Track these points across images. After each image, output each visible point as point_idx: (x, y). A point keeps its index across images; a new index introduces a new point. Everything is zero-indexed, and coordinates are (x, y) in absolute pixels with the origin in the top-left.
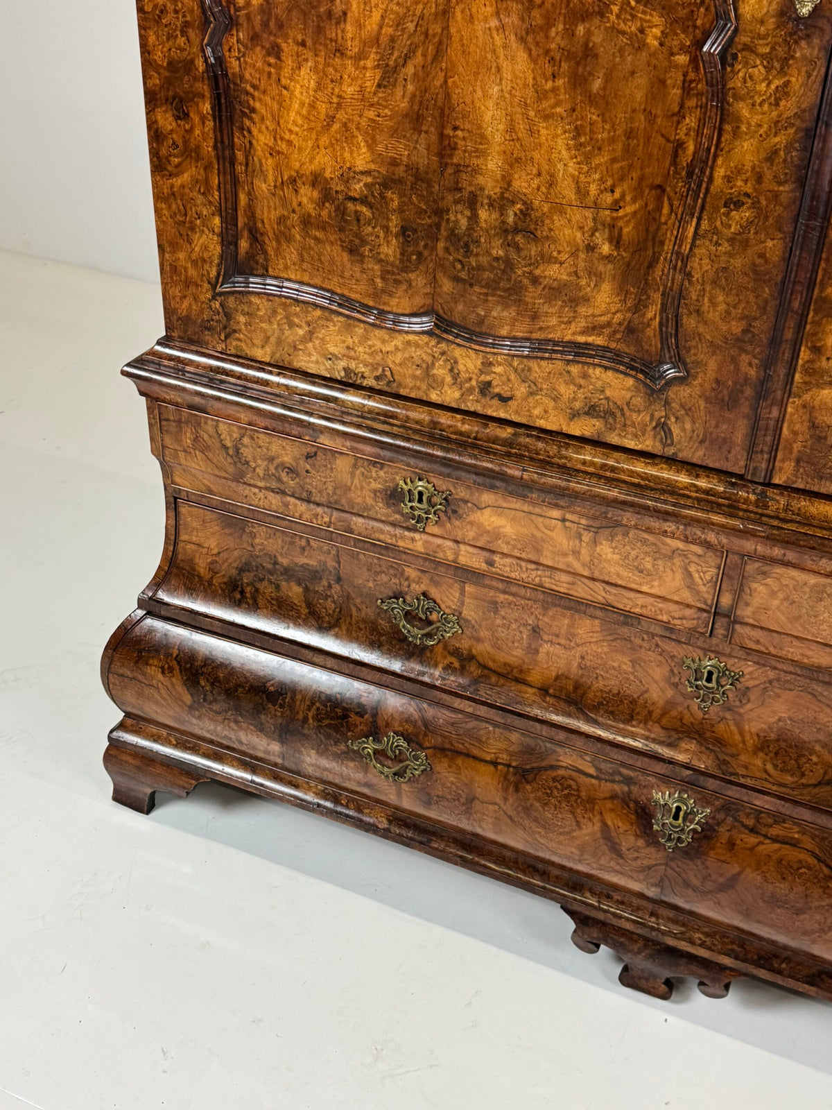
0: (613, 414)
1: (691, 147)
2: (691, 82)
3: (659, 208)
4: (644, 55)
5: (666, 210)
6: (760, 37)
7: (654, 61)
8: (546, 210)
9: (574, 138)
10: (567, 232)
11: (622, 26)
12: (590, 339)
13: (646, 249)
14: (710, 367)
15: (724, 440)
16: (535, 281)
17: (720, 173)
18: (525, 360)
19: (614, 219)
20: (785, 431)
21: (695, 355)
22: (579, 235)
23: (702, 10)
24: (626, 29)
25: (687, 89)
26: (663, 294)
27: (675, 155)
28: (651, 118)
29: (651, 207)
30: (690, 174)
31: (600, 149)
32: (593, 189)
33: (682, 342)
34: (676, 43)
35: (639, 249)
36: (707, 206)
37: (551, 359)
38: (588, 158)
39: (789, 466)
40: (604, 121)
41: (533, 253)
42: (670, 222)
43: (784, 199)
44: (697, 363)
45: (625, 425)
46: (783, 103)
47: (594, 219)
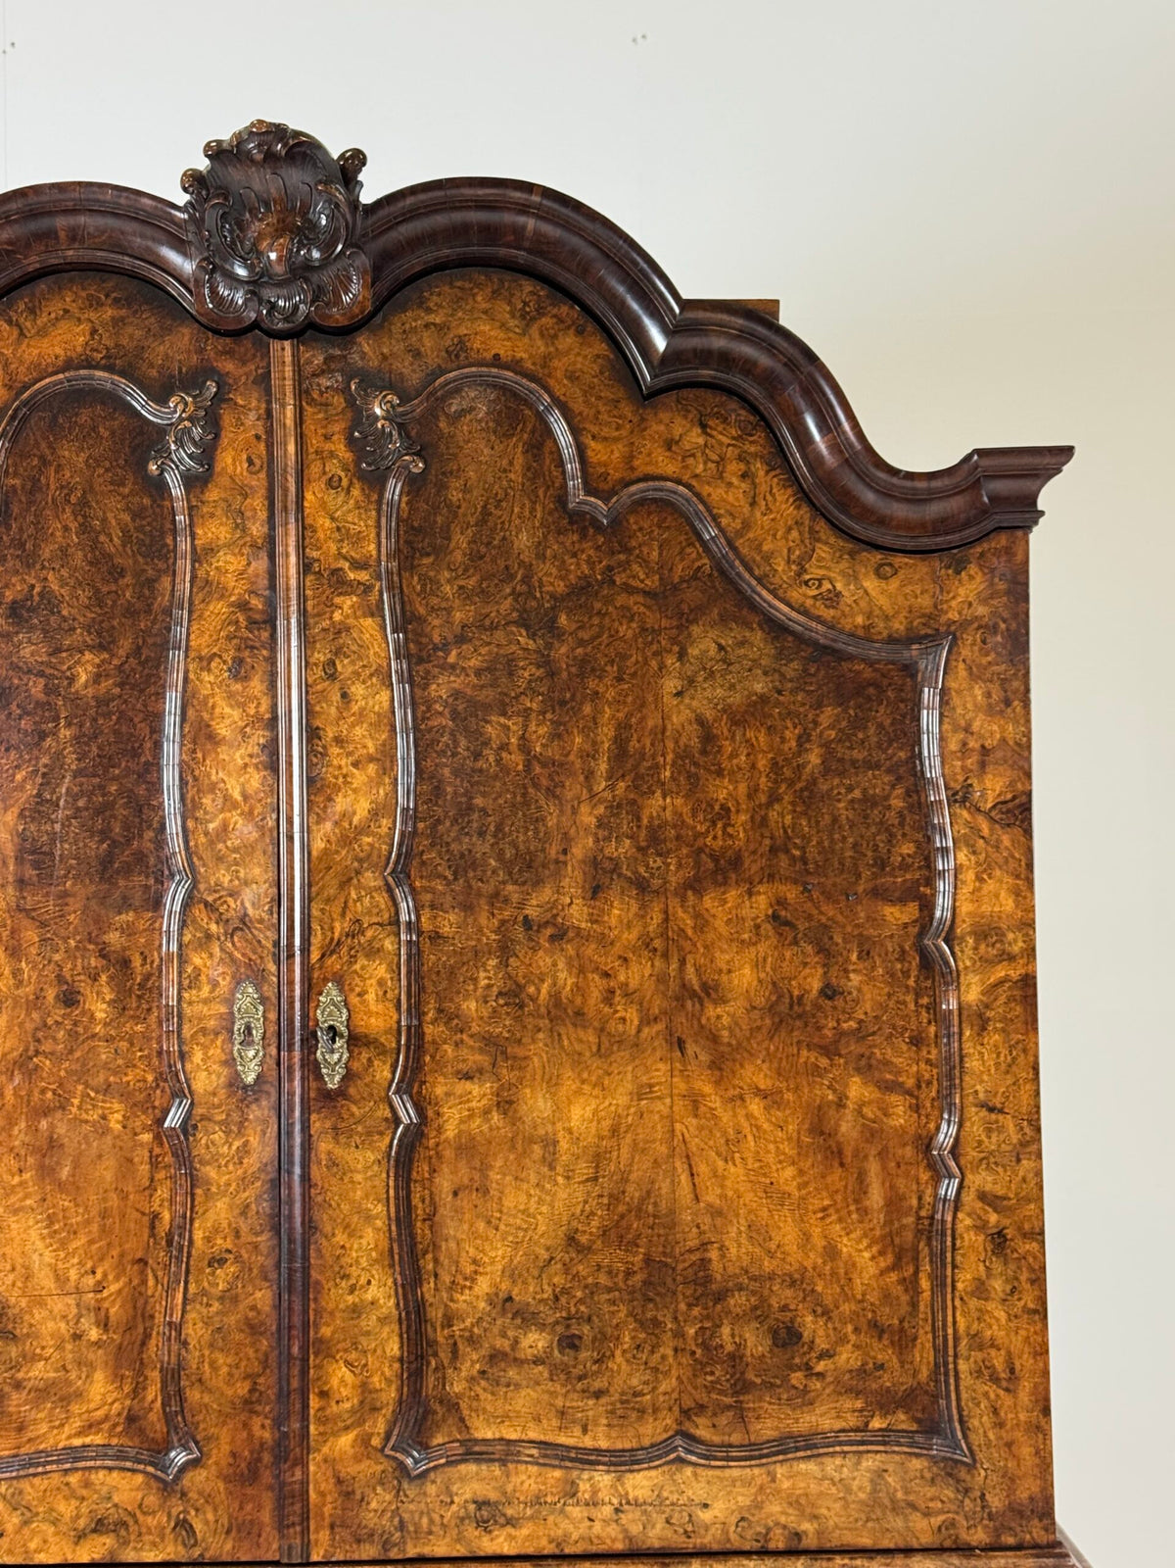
0: (124, 1524)
1: (166, 1216)
2: (157, 1156)
3: (144, 1282)
4: (109, 1139)
5: (151, 1282)
6: (214, 1107)
7: (119, 1143)
8: (23, 1305)
9: (48, 1227)
10: (51, 1325)
11: (84, 1116)
12: (88, 1440)
13: (136, 1327)
14: (224, 1443)
15: (252, 1522)
16: (18, 1385)
17: (198, 1235)
18: (15, 1482)
19: (97, 1300)
20: (313, 1495)
21: (205, 1429)
22: (63, 1325)
23: (158, 1092)
24: (90, 1118)
25: (154, 1162)
26: (161, 1371)
27: (152, 1227)
28: (124, 1196)
29: (136, 1282)
30: (170, 1243)
31: (75, 1233)
32: (73, 1274)
33: (188, 1416)
34: (138, 1123)
35: (130, 1328)
36: (192, 1269)
37: (46, 1473)
38: (63, 1244)
39: (324, 1536)
40: (77, 1205)
41: (13, 1355)
42: (157, 1294)
43: (263, 1248)
44: (208, 1439)
45: (140, 1535)
46: (245, 1161)
47: (78, 1305)
